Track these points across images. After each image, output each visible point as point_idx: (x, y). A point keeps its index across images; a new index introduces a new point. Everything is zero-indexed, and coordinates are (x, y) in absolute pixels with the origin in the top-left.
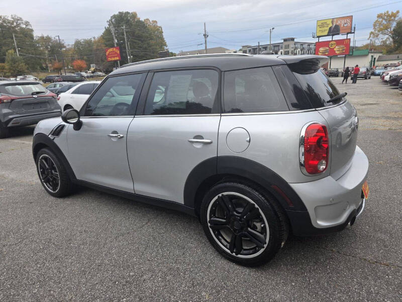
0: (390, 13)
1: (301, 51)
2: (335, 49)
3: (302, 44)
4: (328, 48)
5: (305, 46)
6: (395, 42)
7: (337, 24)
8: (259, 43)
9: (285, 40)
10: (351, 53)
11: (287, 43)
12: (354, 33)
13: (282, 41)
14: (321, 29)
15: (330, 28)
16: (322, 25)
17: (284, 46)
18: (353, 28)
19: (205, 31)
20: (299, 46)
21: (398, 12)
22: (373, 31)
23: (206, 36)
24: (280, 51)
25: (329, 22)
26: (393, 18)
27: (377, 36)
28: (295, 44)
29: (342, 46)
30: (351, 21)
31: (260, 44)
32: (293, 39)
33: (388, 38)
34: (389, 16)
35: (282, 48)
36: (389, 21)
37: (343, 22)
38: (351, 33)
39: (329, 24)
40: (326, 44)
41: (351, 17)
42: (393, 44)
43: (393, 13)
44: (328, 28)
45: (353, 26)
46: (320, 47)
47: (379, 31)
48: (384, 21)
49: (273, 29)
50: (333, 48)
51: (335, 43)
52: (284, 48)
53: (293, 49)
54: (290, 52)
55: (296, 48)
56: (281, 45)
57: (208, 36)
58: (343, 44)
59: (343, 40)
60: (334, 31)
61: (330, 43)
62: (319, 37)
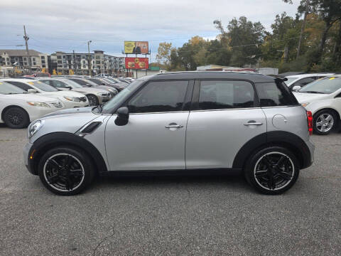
0: (167, 43)
1: (110, 62)
2: (139, 64)
3: (110, 57)
4: (134, 63)
5: (112, 59)
6: (172, 63)
7: (139, 46)
8: (74, 51)
9: (96, 52)
10: (150, 69)
11: (98, 54)
12: (150, 54)
13: (94, 52)
14: (127, 48)
15: (134, 48)
16: (128, 44)
17: (95, 56)
18: (149, 51)
19: (25, 34)
20: (107, 58)
21: (171, 44)
22: (158, 54)
23: (26, 38)
24: (93, 60)
25: (133, 44)
26: (168, 47)
27: (161, 58)
28: (104, 56)
29: (143, 63)
30: (148, 45)
31: (75, 53)
32: (102, 52)
33: (167, 61)
34: (166, 45)
35: (93, 58)
36: (167, 49)
37: (142, 45)
38: (148, 54)
40: (132, 59)
41: (147, 43)
42: (170, 65)
44: (132, 48)
45: (149, 49)
46: (128, 62)
47: (161, 55)
48: (164, 49)
49: (91, 41)
51: (138, 59)
52: (95, 58)
53: (103, 60)
54: (101, 62)
55: (105, 60)
56: (92, 55)
57: (28, 39)
58: (144, 61)
59: (144, 58)
61: (135, 60)
62: (127, 54)
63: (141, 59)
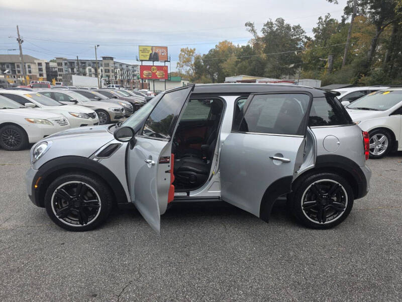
0: (189, 49)
1: (121, 70)
2: (156, 74)
3: (121, 65)
4: (150, 72)
5: (124, 67)
7: (156, 52)
8: (77, 57)
9: (104, 58)
10: (169, 79)
11: (106, 61)
12: (169, 61)
13: (102, 59)
14: (143, 54)
15: (151, 54)
16: (143, 50)
17: (103, 64)
18: (169, 58)
19: (19, 35)
20: (118, 66)
21: (194, 50)
22: (179, 62)
23: (20, 41)
24: (101, 68)
25: (149, 49)
26: (191, 54)
27: (182, 67)
28: (114, 64)
29: (162, 72)
30: (167, 51)
31: (79, 59)
32: (112, 59)
33: (190, 70)
34: (188, 51)
35: (101, 65)
36: (189, 55)
37: (160, 51)
38: (167, 61)
39: (149, 51)
40: (148, 68)
41: (166, 48)
42: (193, 74)
43: (191, 49)
44: (149, 54)
45: (169, 56)
46: (144, 71)
47: (183, 63)
48: (186, 55)
49: (98, 46)
50: (155, 73)
51: (155, 68)
52: (104, 66)
53: (113, 68)
54: (111, 70)
55: (116, 68)
56: (100, 62)
57: (22, 41)
58: (162, 70)
59: (163, 66)
60: (154, 57)
61: (152, 68)
62: (142, 61)
63: (159, 68)
